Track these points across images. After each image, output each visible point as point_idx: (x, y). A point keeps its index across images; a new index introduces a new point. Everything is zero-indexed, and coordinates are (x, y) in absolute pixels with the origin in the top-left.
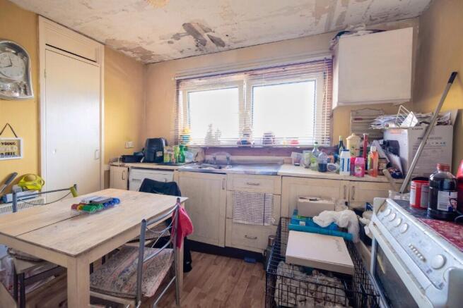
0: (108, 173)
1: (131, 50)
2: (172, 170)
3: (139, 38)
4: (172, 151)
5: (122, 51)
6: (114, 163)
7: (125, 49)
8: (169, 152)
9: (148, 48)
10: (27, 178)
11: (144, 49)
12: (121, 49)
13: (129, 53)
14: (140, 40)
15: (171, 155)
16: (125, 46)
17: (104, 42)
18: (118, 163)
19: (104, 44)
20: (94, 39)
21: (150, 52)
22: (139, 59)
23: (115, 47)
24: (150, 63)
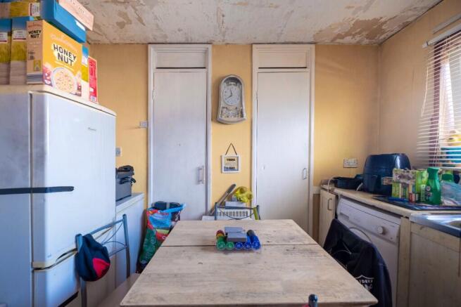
0: (317, 197)
1: (347, 34)
2: (399, 216)
3: (349, 7)
4: (409, 179)
5: (338, 40)
6: (325, 186)
7: (340, 36)
8: (402, 181)
9: (369, 16)
10: (242, 190)
11: (365, 22)
12: (335, 39)
13: (348, 40)
14: (352, 10)
15: (405, 186)
16: (336, 32)
17: (312, 40)
18: (327, 187)
19: (315, 43)
20: (302, 43)
21: (375, 21)
22: (366, 41)
23: (327, 40)
24: (385, 40)
